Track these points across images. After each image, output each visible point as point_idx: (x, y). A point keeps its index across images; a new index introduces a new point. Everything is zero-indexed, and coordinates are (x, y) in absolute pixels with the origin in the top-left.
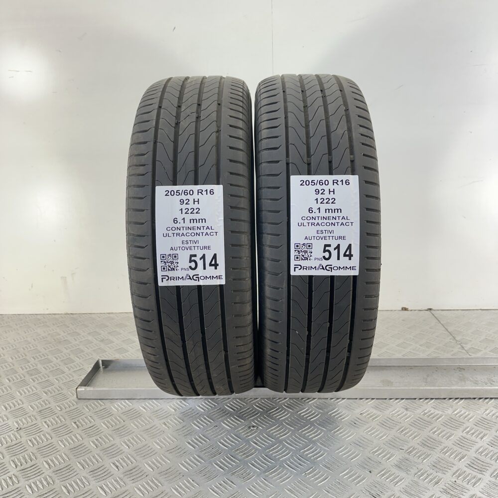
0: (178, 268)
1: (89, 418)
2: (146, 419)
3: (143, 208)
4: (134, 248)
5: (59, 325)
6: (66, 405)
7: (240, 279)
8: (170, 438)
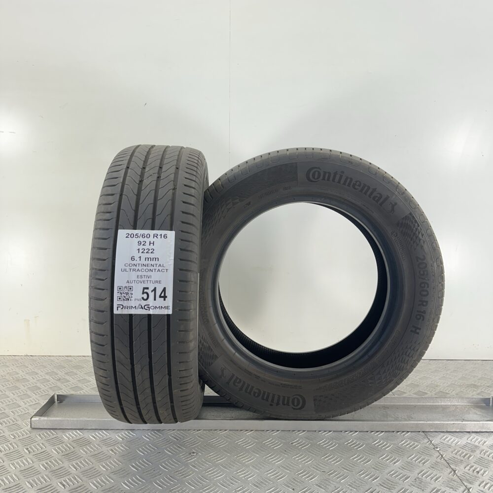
0: (132, 299)
1: (41, 445)
2: (95, 446)
3: (106, 247)
4: (96, 281)
5: (18, 365)
6: (20, 434)
7: (185, 310)
8: (115, 462)
